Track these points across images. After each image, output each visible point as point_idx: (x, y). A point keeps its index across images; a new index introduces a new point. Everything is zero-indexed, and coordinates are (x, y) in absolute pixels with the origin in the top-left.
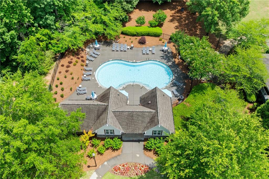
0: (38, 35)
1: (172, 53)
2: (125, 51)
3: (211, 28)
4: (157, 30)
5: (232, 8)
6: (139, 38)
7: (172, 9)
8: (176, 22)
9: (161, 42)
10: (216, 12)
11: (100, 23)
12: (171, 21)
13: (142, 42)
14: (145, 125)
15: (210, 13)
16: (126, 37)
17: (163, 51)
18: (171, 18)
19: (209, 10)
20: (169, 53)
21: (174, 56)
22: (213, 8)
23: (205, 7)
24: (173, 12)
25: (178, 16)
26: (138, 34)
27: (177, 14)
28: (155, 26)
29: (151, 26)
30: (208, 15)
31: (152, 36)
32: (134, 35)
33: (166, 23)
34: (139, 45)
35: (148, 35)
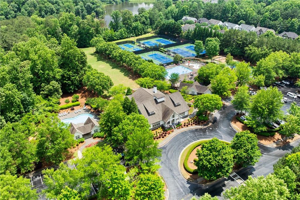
0: (27, 116)
1: (89, 109)
2: (66, 115)
3: (101, 93)
4: (77, 103)
5: (106, 83)
6: (70, 109)
7: (79, 93)
8: (84, 97)
9: (81, 107)
10: (100, 87)
11: (50, 106)
12: (82, 98)
13: (73, 109)
14: (90, 129)
15: (98, 87)
16: (63, 110)
17: (84, 109)
18: (81, 97)
19: (97, 87)
20: (87, 109)
21: (90, 110)
22: (98, 85)
23: (95, 86)
24: (81, 94)
25: (84, 95)
26: (68, 107)
27: (83, 95)
28: (76, 102)
29: (73, 102)
30: (97, 89)
31: (76, 106)
32: (67, 108)
33: (80, 99)
34: (72, 111)
35: (74, 106)
